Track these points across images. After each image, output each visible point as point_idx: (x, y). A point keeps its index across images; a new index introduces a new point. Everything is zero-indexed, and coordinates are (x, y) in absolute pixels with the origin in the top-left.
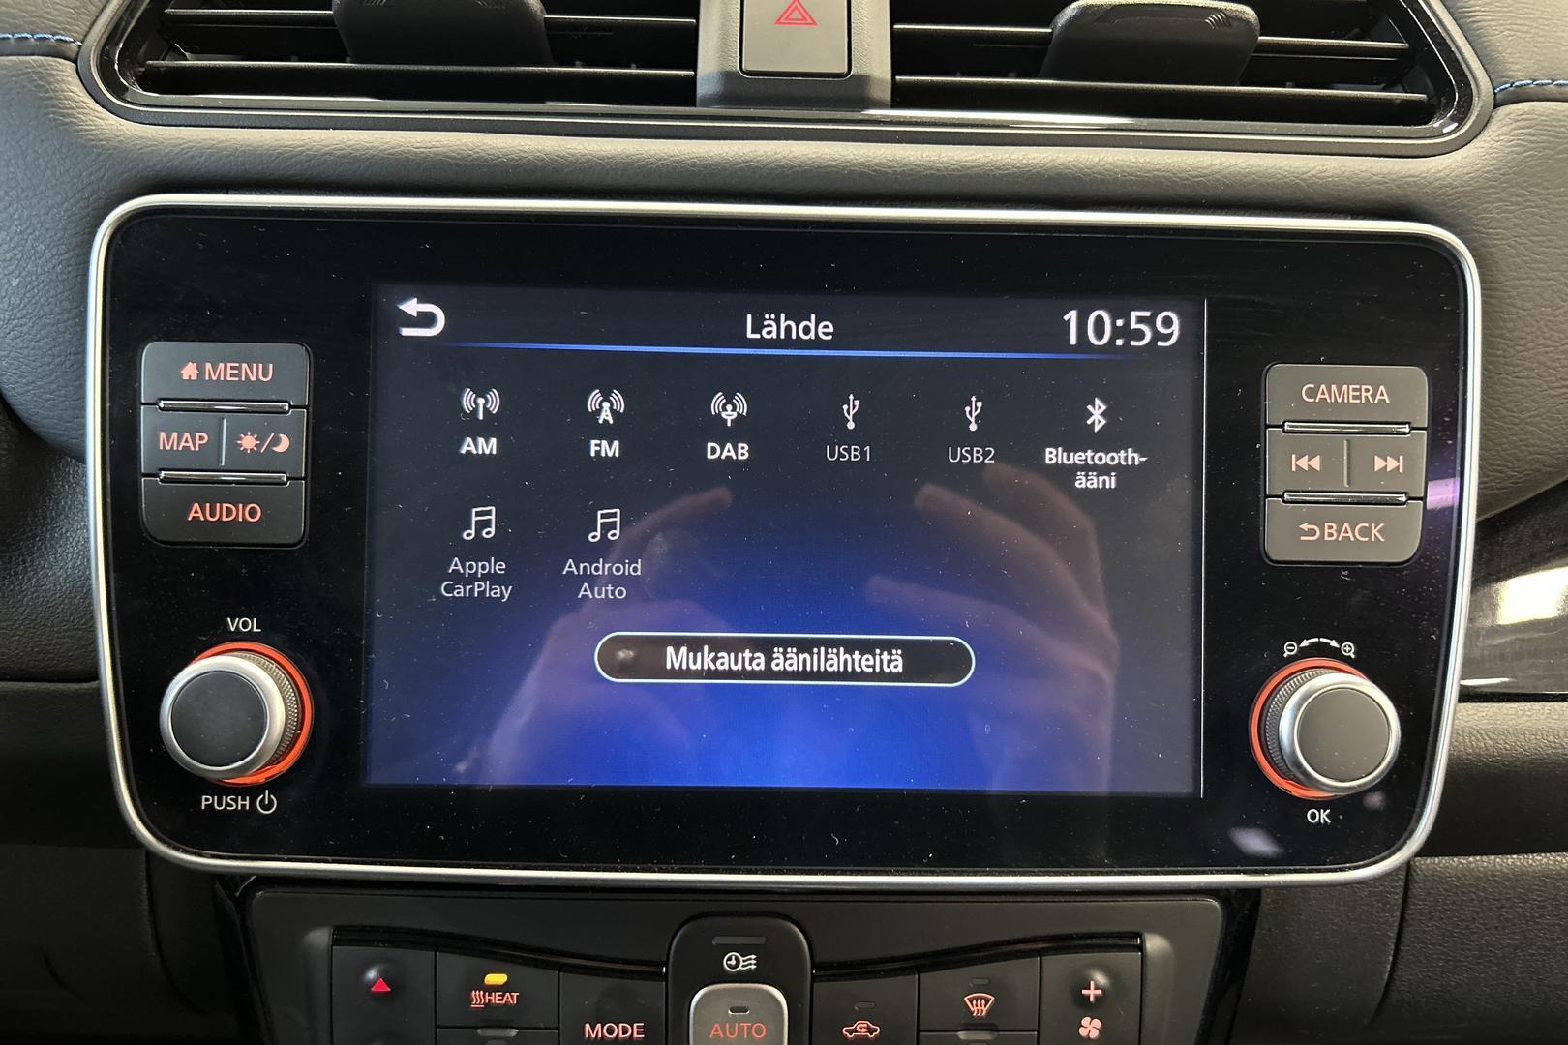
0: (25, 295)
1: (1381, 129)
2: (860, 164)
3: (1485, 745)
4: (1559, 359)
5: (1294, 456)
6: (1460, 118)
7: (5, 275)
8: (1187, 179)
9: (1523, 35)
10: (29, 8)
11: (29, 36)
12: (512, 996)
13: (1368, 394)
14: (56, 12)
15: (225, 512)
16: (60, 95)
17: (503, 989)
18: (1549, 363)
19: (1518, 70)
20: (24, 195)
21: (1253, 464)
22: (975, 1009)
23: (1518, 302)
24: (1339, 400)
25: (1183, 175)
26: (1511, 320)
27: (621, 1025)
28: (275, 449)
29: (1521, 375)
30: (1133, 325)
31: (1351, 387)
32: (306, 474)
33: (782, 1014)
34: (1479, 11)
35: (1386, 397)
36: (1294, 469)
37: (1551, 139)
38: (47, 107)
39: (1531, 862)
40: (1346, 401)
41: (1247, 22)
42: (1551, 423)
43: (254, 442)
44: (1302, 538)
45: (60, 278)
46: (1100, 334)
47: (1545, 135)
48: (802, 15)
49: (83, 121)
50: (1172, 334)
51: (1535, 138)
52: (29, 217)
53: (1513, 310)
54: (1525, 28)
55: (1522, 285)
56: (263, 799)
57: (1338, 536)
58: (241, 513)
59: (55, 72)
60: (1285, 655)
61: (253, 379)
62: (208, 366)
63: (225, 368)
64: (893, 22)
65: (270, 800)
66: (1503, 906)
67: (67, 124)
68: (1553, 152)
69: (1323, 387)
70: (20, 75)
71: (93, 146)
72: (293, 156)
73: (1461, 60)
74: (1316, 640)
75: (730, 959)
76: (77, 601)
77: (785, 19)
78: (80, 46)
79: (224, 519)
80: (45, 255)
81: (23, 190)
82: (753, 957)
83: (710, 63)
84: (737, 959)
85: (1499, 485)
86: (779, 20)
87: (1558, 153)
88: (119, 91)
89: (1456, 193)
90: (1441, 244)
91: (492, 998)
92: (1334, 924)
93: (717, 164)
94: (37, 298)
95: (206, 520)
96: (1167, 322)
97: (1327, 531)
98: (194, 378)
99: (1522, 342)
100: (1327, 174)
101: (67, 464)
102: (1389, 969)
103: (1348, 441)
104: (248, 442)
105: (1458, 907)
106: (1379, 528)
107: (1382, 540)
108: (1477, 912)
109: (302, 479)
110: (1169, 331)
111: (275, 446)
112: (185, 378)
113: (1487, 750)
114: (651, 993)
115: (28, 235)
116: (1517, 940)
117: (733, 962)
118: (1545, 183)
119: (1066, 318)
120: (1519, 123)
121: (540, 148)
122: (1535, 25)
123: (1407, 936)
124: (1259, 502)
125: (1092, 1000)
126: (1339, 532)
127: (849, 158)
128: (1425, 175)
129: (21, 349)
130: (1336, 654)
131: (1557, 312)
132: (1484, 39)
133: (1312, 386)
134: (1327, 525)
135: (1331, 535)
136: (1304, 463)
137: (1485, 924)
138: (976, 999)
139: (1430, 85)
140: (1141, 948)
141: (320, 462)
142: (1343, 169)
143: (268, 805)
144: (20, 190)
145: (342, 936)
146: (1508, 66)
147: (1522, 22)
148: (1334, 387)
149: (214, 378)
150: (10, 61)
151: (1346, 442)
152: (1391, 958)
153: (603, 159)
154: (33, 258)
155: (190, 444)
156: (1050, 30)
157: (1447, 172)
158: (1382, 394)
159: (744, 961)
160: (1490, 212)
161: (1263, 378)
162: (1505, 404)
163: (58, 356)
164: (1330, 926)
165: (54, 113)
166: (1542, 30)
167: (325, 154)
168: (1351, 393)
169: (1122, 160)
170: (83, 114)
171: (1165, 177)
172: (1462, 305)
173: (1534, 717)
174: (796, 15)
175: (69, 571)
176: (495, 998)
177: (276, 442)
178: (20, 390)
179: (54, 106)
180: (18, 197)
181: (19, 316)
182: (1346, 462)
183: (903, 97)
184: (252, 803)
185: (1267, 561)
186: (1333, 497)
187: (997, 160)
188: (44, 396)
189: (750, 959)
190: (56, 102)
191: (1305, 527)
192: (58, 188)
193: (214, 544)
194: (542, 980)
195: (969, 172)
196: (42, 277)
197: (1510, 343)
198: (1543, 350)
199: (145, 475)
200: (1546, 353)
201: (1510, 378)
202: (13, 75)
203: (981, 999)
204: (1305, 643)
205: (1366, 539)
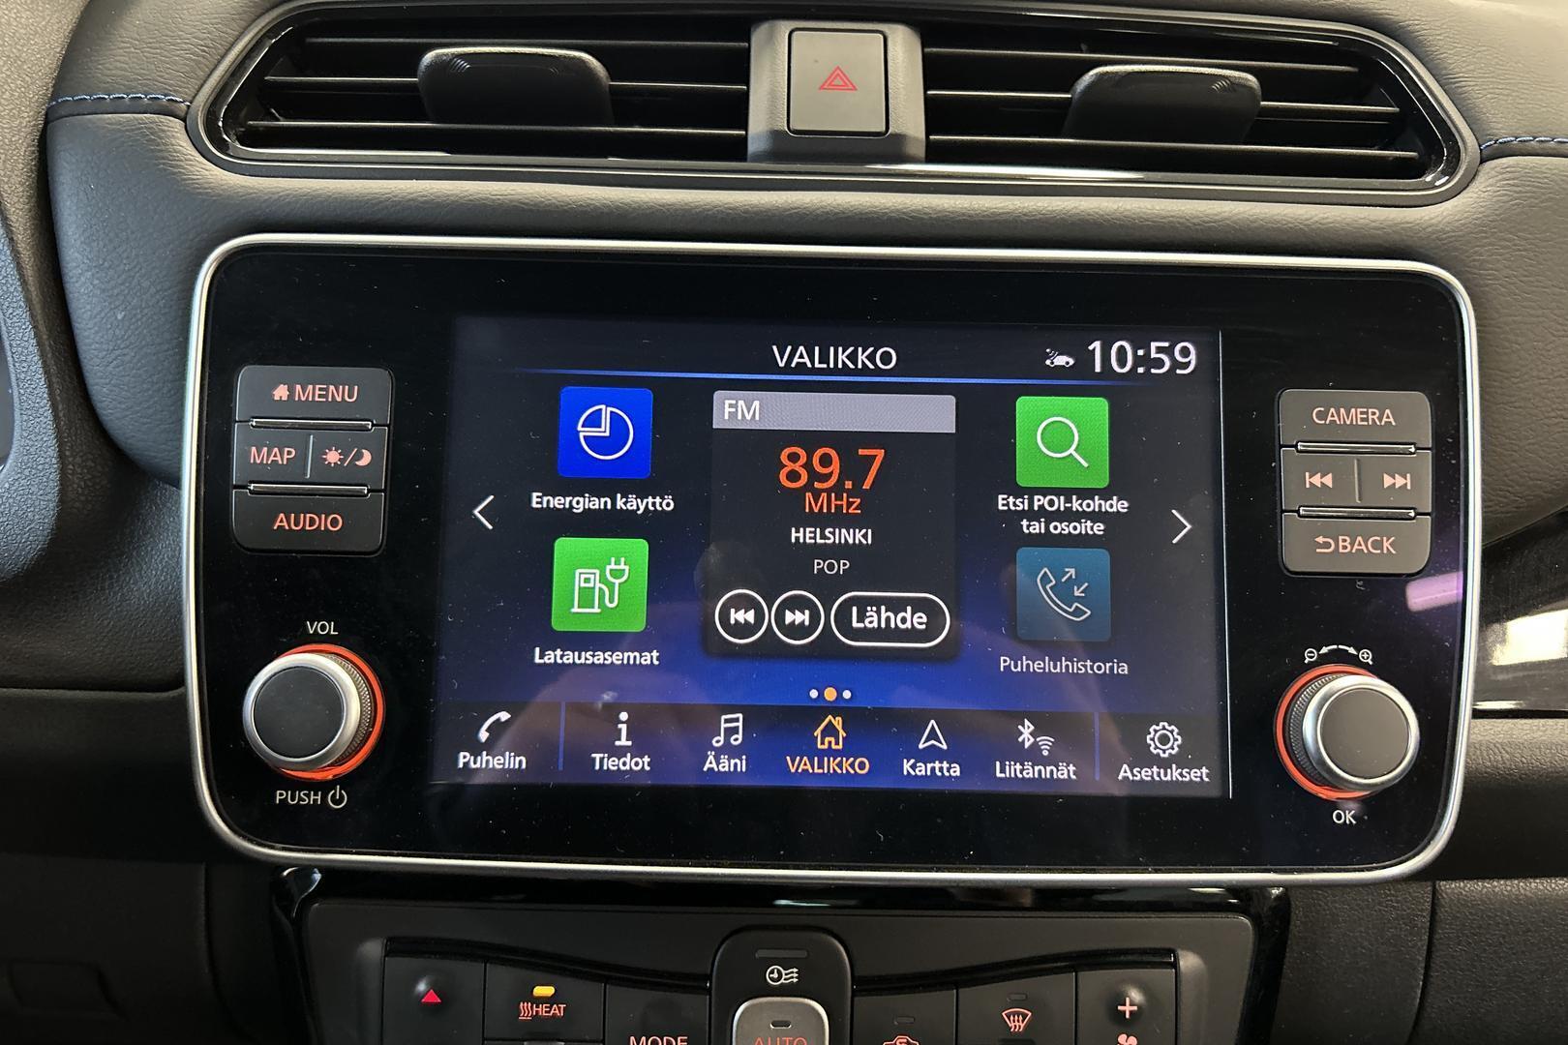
0: (129, 327)
1: (1376, 182)
2: (898, 210)
3: (1502, 760)
4: (1553, 390)
5: (1307, 474)
6: (1450, 172)
7: (111, 309)
8: (1199, 225)
9: (1505, 98)
10: (142, 71)
11: (143, 96)
12: (559, 1008)
13: (1375, 417)
14: (167, 76)
15: (307, 522)
16: (170, 148)
17: (550, 1001)
18: (1543, 394)
19: (1502, 128)
20: (134, 236)
21: (1269, 480)
22: (1013, 1024)
23: (1512, 337)
24: (1348, 422)
25: (1195, 221)
26: (1506, 354)
27: (665, 1038)
28: (357, 463)
29: (1517, 404)
30: (1153, 355)
31: (1359, 410)
32: (385, 486)
33: (823, 1026)
34: (1463, 77)
35: (1391, 420)
36: (1308, 486)
37: (1534, 189)
38: (157, 158)
39: (1553, 886)
40: (1354, 423)
41: (1251, 88)
42: (1548, 450)
43: (338, 457)
44: (1318, 550)
45: (163, 312)
46: (1122, 362)
47: (1529, 186)
48: (844, 82)
49: (191, 172)
50: (1190, 362)
51: (1520, 189)
52: (137, 256)
53: (1507, 344)
54: (1506, 92)
55: (1515, 322)
56: (335, 794)
57: (1352, 549)
58: (323, 522)
59: (166, 128)
60: (1306, 662)
61: (339, 399)
62: (298, 387)
63: (314, 389)
64: (926, 89)
65: (341, 795)
66: (1529, 930)
67: (174, 173)
68: (1537, 201)
69: (1332, 410)
70: (133, 130)
71: (200, 193)
72: (381, 202)
73: (1448, 122)
74: (1335, 647)
75: (772, 972)
76: (159, 615)
77: (828, 85)
78: (188, 107)
79: (307, 528)
80: (151, 290)
81: (133, 233)
82: (795, 970)
83: (760, 122)
84: (779, 972)
85: (1503, 510)
86: (824, 85)
87: (1542, 202)
88: (222, 146)
89: (1449, 237)
90: (1436, 281)
91: (540, 1009)
92: (1363, 948)
93: (768, 210)
94: (140, 330)
95: (291, 529)
96: (1185, 352)
97: (1341, 544)
98: (285, 398)
99: (1518, 374)
100: (1329, 220)
101: (155, 487)
102: (1419, 995)
103: (1358, 460)
104: (333, 457)
105: (1485, 932)
106: (1390, 541)
107: (1394, 552)
108: (1504, 937)
109: (381, 491)
110: (1187, 360)
111: (358, 460)
112: (277, 398)
113: (1505, 763)
114: (694, 1006)
115: (136, 273)
116: (1545, 965)
117: (776, 975)
118: (1531, 229)
119: (1091, 348)
120: (1504, 176)
121: (607, 196)
122: (1516, 89)
123: (1437, 960)
124: (1276, 516)
125: (1127, 1016)
126: (1352, 544)
127: (888, 205)
128: (1418, 222)
129: (123, 376)
130: (1354, 661)
131: (1549, 347)
132: (1469, 102)
133: (1322, 409)
134: (1341, 538)
135: (1345, 547)
136: (1317, 480)
137: (1512, 949)
138: (1014, 1014)
139: (1420, 144)
140: (1175, 965)
141: (400, 476)
142: (1343, 216)
143: (338, 800)
144: (129, 231)
145: (397, 947)
146: (1492, 125)
147: (1504, 86)
148: (1342, 410)
149: (303, 399)
150: (126, 118)
151: (1356, 461)
152: (1421, 983)
153: (663, 206)
154: (138, 294)
155: (278, 458)
156: (1069, 96)
157: (1440, 219)
158: (1388, 417)
159: (786, 974)
160: (1481, 255)
161: (1276, 403)
162: (1504, 432)
163: (157, 383)
164: (1359, 949)
165: (164, 164)
166: (1523, 93)
167: (409, 200)
168: (1359, 416)
169: (1139, 208)
170: (191, 165)
171: (1179, 223)
172: (1459, 337)
173: (1548, 732)
174: (838, 82)
175: (152, 587)
176: (542, 1010)
177: (359, 456)
178: (118, 415)
179: (163, 158)
180: (127, 239)
181: (122, 346)
182: (1356, 480)
183: (935, 154)
184: (324, 798)
185: (1285, 572)
186: (1345, 512)
187: (1024, 208)
188: (142, 420)
189: (792, 972)
190: (166, 154)
191: (1320, 540)
192: (165, 231)
193: (297, 552)
194: (589, 992)
195: (998, 218)
196: (146, 311)
197: (1505, 374)
198: (1537, 382)
199: (236, 487)
200: (1540, 384)
201: (1506, 407)
202: (127, 130)
203: (1018, 1014)
204: (1324, 650)
205: (1379, 551)
